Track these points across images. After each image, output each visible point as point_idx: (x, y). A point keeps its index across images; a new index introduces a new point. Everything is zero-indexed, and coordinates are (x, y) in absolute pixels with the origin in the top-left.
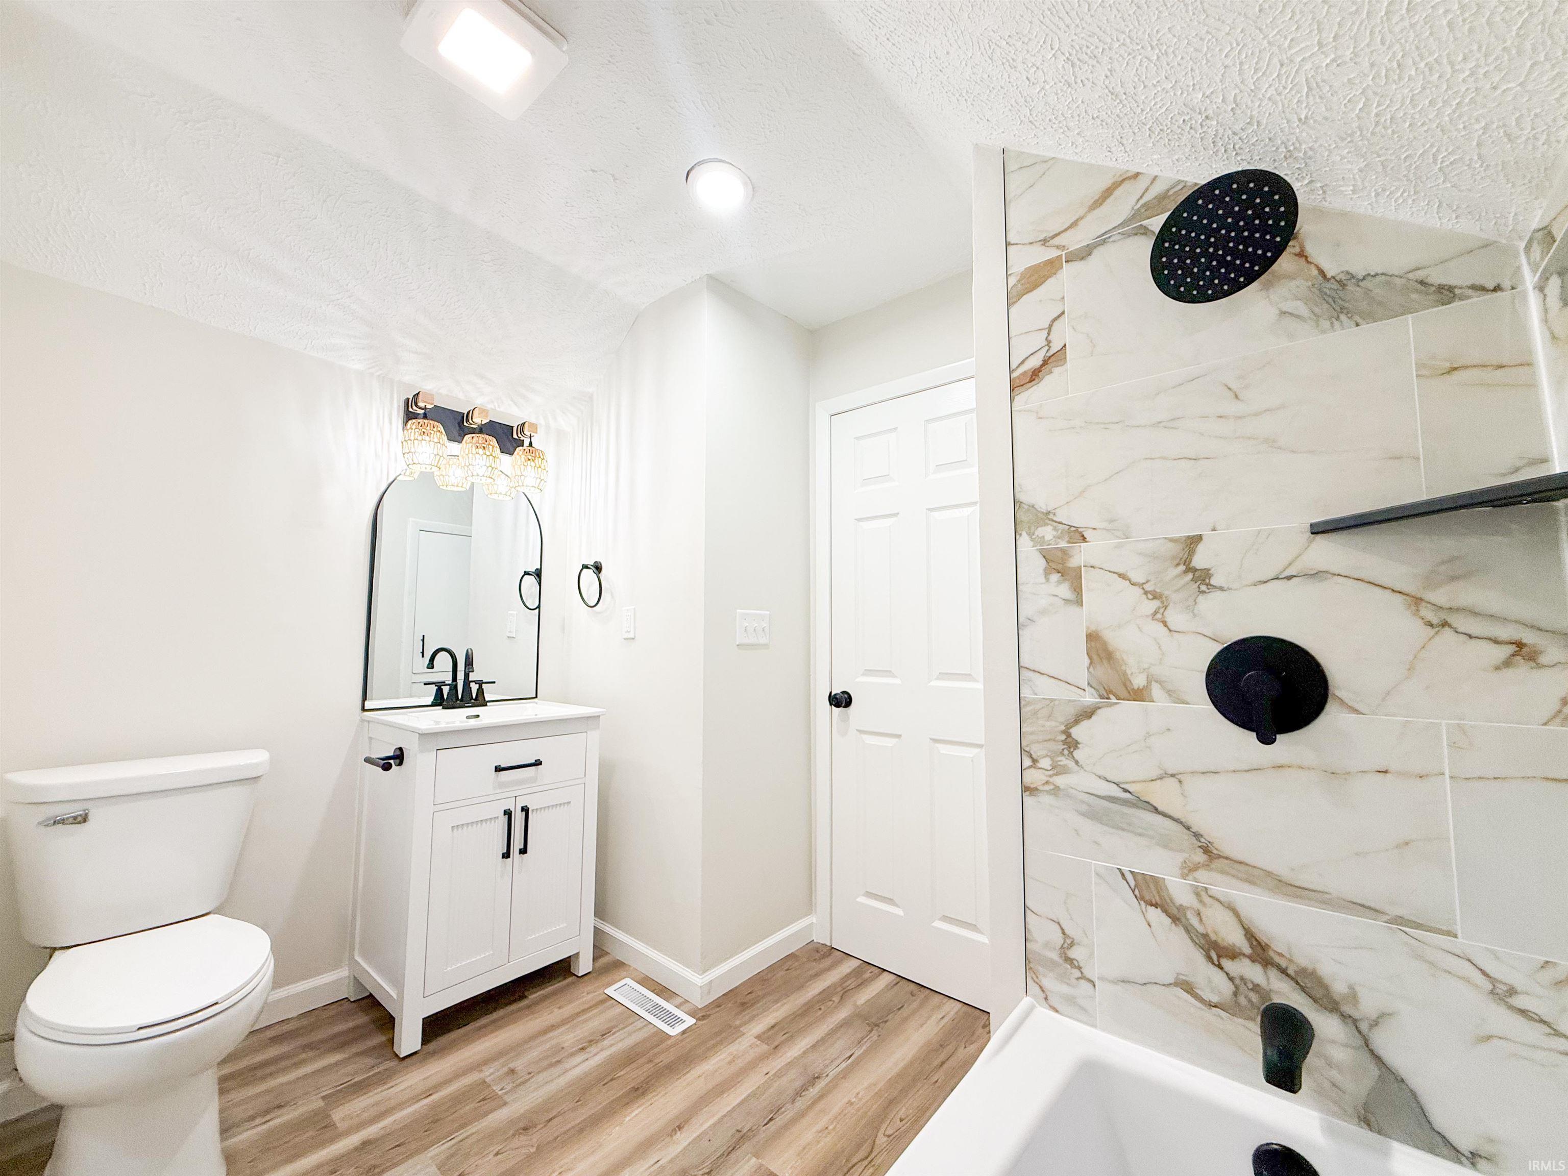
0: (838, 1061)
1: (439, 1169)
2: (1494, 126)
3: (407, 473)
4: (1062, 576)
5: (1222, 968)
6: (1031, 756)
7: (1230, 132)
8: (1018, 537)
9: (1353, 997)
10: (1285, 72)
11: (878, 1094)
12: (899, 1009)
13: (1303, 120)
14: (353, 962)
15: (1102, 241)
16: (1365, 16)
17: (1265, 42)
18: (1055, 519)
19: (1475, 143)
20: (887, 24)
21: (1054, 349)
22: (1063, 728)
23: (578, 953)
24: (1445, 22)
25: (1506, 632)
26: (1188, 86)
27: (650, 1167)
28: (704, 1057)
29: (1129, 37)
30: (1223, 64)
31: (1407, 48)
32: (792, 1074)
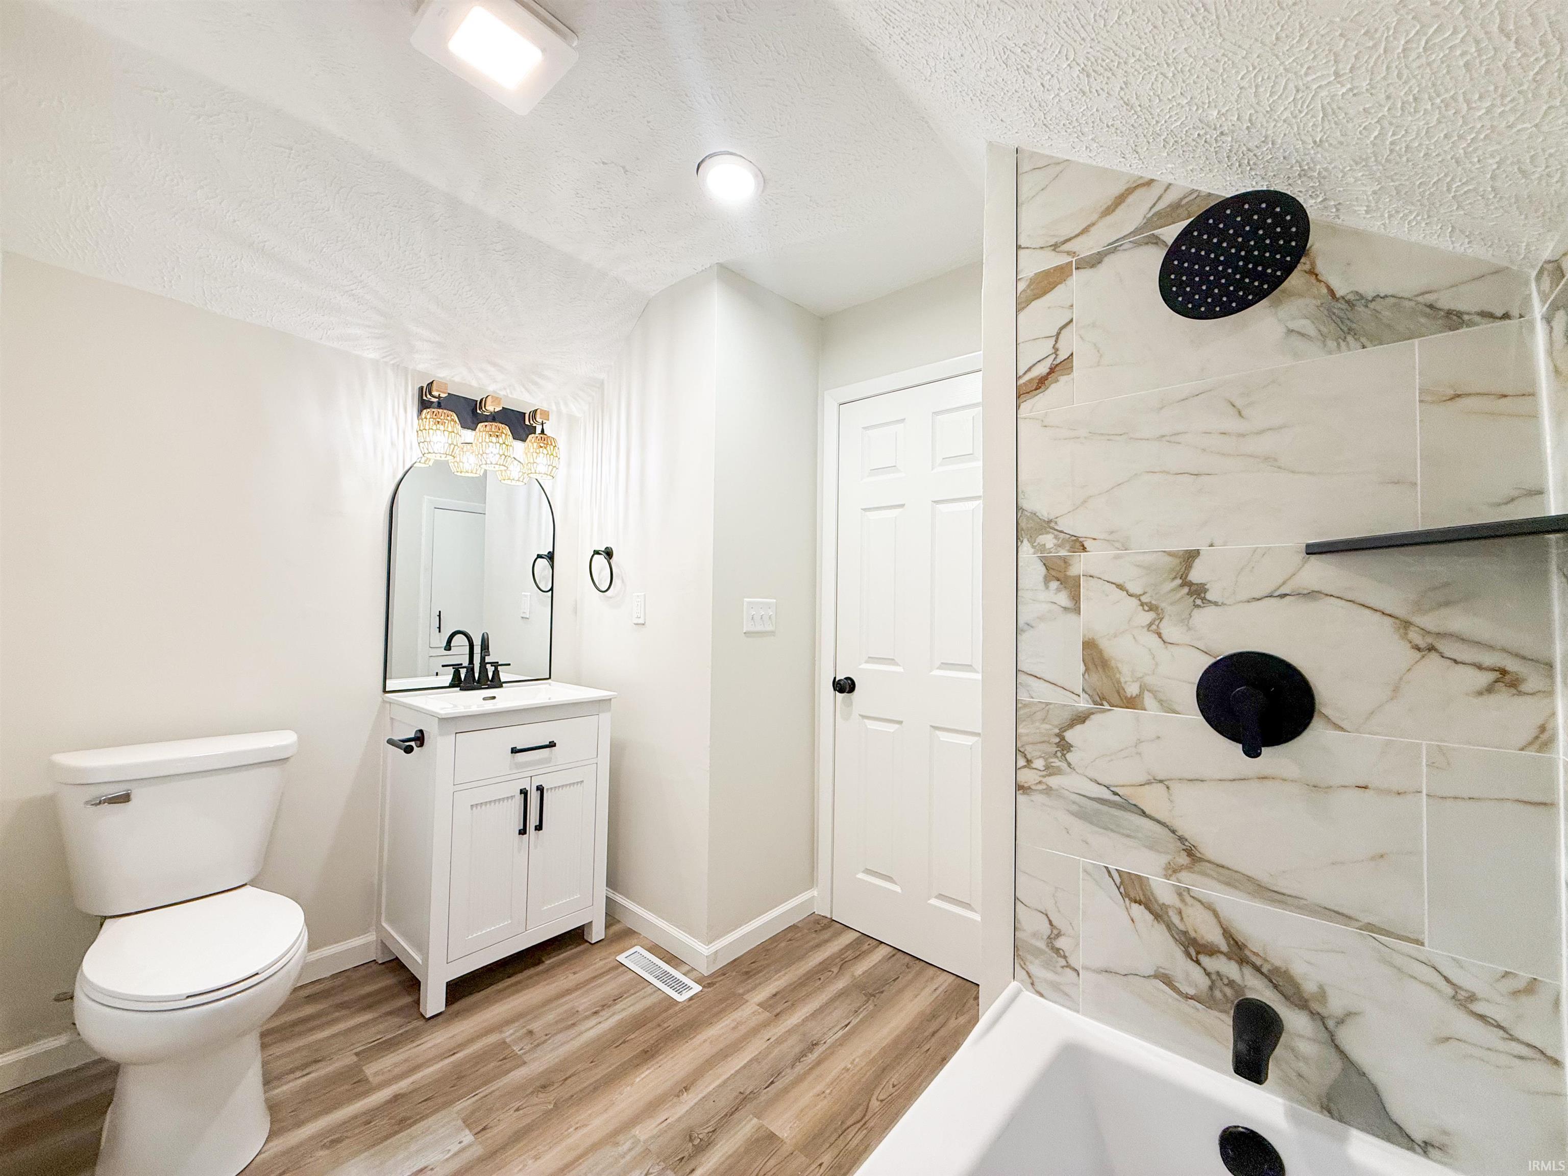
0: (837, 1029)
1: (464, 1122)
2: (1509, 162)
3: (423, 461)
4: (1061, 584)
5: (1199, 964)
6: (1025, 756)
7: (1245, 148)
8: (1019, 543)
9: (1322, 996)
10: (1301, 98)
11: (873, 1061)
12: (894, 980)
13: (1318, 143)
14: (380, 929)
15: (1113, 249)
16: (1382, 52)
17: (1282, 68)
18: (1056, 527)
19: (1489, 176)
20: (901, 24)
21: (1063, 356)
22: (1057, 731)
23: (591, 922)
24: (1461, 63)
25: (1489, 659)
26: (1203, 103)
27: (659, 1125)
28: (709, 1023)
29: (1146, 54)
30: (1239, 85)
31: (1424, 85)
32: (793, 1040)
